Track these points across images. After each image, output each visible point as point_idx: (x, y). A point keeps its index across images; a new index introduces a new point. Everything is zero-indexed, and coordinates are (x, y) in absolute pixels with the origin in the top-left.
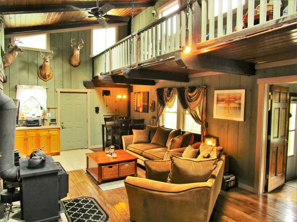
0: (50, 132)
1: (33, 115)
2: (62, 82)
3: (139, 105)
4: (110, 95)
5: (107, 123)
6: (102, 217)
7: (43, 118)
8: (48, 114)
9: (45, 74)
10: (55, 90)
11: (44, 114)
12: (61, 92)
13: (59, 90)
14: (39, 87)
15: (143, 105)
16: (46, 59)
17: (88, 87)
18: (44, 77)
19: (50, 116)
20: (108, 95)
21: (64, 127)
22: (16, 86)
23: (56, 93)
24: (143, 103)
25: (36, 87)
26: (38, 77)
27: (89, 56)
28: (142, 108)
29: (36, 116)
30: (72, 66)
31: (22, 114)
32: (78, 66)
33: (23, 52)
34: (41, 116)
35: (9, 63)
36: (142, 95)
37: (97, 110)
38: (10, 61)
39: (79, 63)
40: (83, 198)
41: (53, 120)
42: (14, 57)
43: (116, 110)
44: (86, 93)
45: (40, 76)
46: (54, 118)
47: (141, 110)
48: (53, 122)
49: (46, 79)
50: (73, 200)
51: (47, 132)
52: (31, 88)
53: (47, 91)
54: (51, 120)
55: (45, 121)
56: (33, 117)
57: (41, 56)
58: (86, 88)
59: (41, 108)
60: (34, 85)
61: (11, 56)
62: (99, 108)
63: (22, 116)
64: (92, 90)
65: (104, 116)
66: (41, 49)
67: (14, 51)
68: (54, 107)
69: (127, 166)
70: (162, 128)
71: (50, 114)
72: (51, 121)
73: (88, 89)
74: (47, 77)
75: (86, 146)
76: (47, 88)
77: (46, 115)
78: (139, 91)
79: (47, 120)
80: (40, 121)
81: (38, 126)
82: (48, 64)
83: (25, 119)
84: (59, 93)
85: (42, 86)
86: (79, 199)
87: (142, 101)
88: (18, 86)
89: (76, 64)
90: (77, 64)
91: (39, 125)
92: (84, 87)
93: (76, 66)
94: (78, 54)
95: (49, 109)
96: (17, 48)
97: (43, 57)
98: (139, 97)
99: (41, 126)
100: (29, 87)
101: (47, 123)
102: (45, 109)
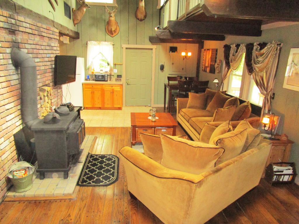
0: (113, 88)
1: (101, 70)
2: (127, 37)
3: (207, 65)
4: (177, 52)
5: (171, 82)
6: (111, 179)
7: (110, 74)
8: (114, 70)
9: (111, 29)
10: (121, 46)
11: (111, 70)
12: (126, 48)
13: (125, 46)
14: (106, 43)
15: (211, 65)
16: (111, 14)
17: (153, 43)
18: (111, 33)
19: (116, 72)
20: (175, 52)
21: (129, 84)
22: (87, 42)
23: (122, 49)
24: (211, 62)
25: (104, 43)
26: (106, 33)
27: (157, 7)
28: (209, 68)
29: (104, 71)
30: (138, 20)
31: (92, 69)
32: (144, 19)
33: (89, 8)
34: (108, 71)
35: (78, 20)
36: (211, 52)
37: (162, 68)
38: (79, 18)
39: (145, 17)
40: (110, 156)
41: (119, 76)
42: (83, 13)
43: (183, 69)
44: (152, 49)
45: (107, 32)
46: (120, 74)
47: (208, 70)
48: (119, 78)
49: (113, 34)
50: (100, 156)
51: (111, 87)
52: (99, 44)
53: (113, 47)
54: (117, 75)
55: (112, 76)
56: (101, 72)
57: (107, 11)
58: (152, 44)
59: (108, 63)
60: (102, 41)
61: (79, 12)
62: (164, 66)
63: (92, 71)
64: (158, 46)
65: (169, 74)
66: (106, 3)
67: (82, 8)
68: (120, 64)
69: (164, 131)
70: (221, 93)
71: (116, 70)
72: (117, 77)
73: (153, 45)
74: (113, 32)
75: (149, 104)
76: (113, 44)
77: (112, 71)
78: (208, 48)
79: (113, 75)
80: (106, 76)
81: (104, 81)
82: (113, 19)
83: (94, 74)
84: (124, 49)
85: (109, 42)
86: (106, 156)
87: (210, 59)
88: (89, 42)
89: (141, 17)
90: (143, 18)
91: (106, 80)
92: (150, 43)
93: (141, 20)
94: (143, 6)
95: (115, 65)
96: (84, 4)
97: (108, 11)
98: (208, 55)
99: (107, 81)
100: (97, 43)
101: (114, 79)
102: (112, 65)
